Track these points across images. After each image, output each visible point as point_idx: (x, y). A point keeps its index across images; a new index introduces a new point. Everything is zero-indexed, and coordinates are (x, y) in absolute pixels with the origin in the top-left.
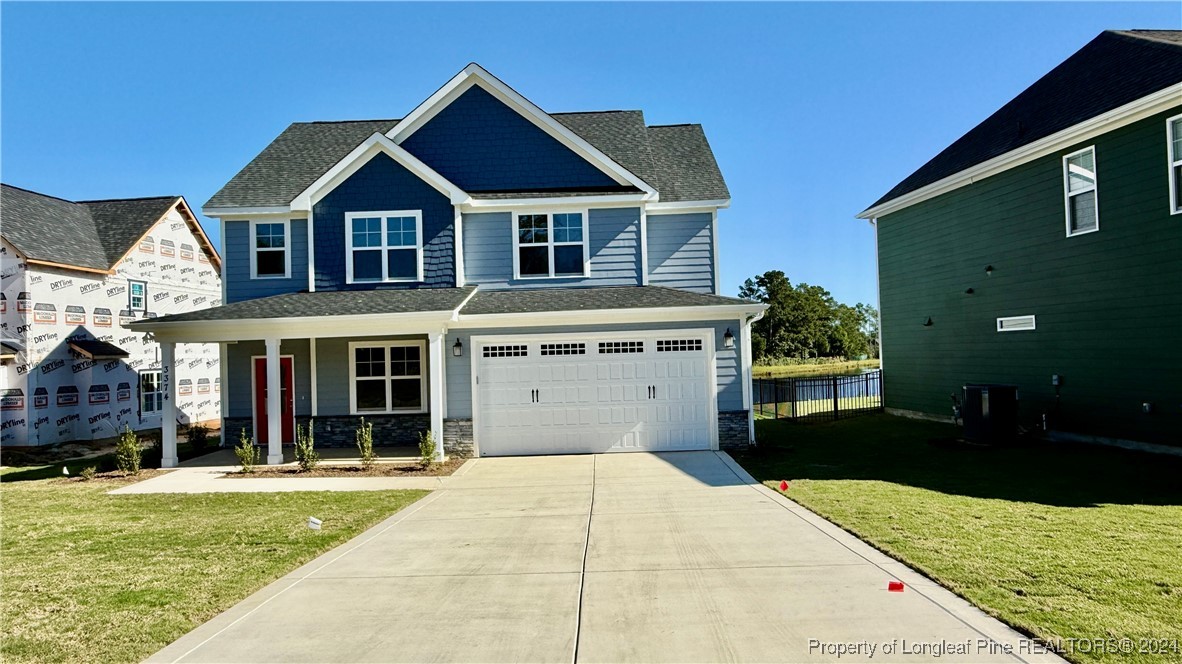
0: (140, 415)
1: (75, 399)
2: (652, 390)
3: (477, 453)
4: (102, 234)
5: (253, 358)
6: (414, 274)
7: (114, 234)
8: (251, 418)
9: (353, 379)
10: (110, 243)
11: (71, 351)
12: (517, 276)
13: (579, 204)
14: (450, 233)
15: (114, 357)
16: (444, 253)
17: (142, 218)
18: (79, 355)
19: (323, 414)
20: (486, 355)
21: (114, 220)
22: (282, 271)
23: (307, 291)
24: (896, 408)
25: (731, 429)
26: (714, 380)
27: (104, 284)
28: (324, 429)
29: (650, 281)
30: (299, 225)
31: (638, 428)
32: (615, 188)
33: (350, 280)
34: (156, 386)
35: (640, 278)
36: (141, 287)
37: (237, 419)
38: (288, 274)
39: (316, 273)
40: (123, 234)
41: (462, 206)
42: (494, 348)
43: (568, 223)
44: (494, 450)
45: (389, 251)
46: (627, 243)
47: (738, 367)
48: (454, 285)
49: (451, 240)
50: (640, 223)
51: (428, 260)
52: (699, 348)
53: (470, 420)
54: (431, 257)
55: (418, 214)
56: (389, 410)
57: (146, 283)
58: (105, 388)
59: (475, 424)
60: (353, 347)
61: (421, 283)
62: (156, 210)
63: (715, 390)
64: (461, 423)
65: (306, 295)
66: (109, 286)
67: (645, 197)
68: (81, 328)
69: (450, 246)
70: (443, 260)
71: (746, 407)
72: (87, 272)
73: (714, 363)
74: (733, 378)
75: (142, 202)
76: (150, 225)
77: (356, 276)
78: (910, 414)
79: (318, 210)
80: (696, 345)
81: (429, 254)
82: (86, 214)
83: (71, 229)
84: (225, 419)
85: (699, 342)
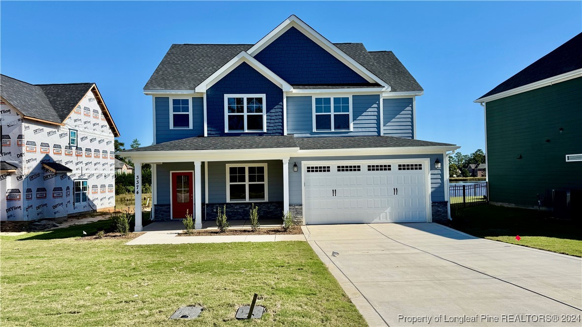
0: (74, 205)
1: (45, 195)
2: (396, 190)
3: (304, 223)
4: (53, 103)
5: (171, 172)
6: (262, 128)
7: (60, 103)
8: (170, 205)
9: (228, 184)
10: (58, 109)
11: (43, 168)
12: (314, 130)
13: (348, 93)
14: (281, 107)
15: (63, 172)
16: (278, 117)
17: (74, 95)
18: (47, 170)
19: (212, 202)
20: (308, 171)
21: (58, 96)
22: (188, 125)
23: (203, 136)
24: (497, 201)
25: (438, 211)
26: (430, 186)
27: (58, 131)
28: (213, 210)
29: (384, 134)
30: (198, 101)
31: (388, 210)
32: (365, 84)
33: (226, 131)
34: (81, 188)
35: (379, 132)
36: (75, 133)
37: (162, 205)
38: (191, 127)
39: (208, 127)
40: (65, 103)
41: (287, 92)
42: (313, 168)
43: (342, 103)
44: (312, 222)
45: (248, 116)
46: (372, 113)
47: (442, 179)
48: (282, 134)
49: (281, 111)
50: (379, 103)
51: (269, 121)
52: (420, 169)
53: (301, 205)
54: (271, 119)
55: (263, 96)
56: (247, 200)
57: (77, 131)
58: (60, 189)
59: (304, 207)
60: (228, 166)
61: (265, 133)
62: (81, 90)
63: (429, 191)
64: (296, 207)
65: (204, 138)
66: (61, 132)
67: (384, 89)
68: (47, 155)
69: (281, 114)
70: (277, 121)
71: (446, 200)
72: (50, 124)
73: (429, 176)
74: (439, 184)
75: (72, 86)
76: (80, 99)
77: (230, 129)
78: (506, 205)
79: (209, 93)
80: (419, 167)
81: (270, 118)
82: (39, 91)
83: (37, 100)
84: (155, 205)
85: (420, 165)
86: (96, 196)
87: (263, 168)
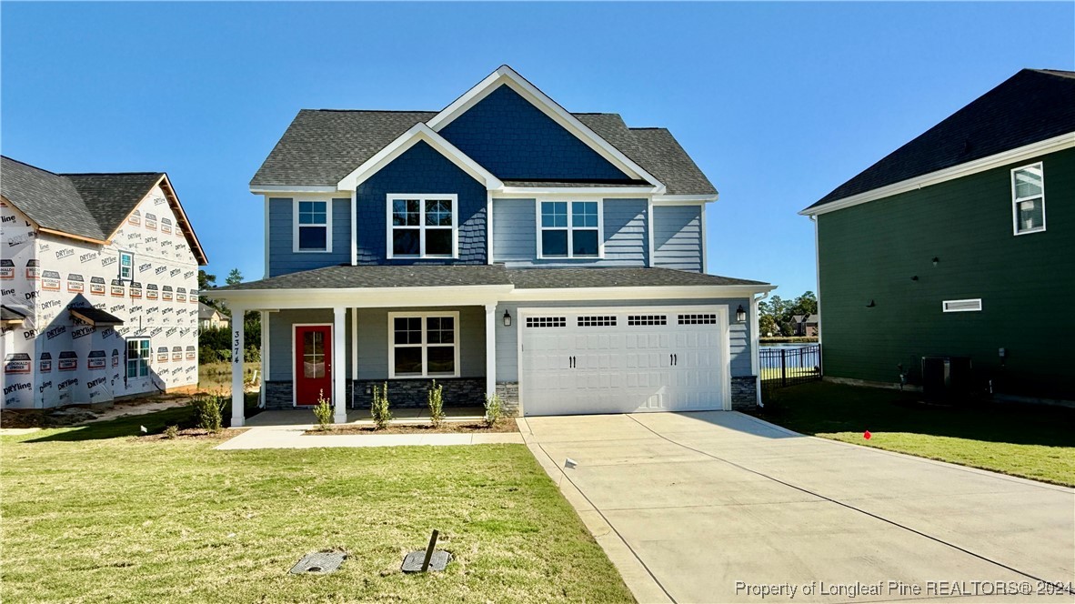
0: (126, 381)
1: (74, 364)
2: (674, 358)
3: (521, 414)
4: (91, 206)
5: (294, 325)
6: (450, 251)
7: (103, 207)
8: (291, 382)
9: (392, 346)
10: (101, 216)
11: (72, 317)
12: (540, 256)
13: (596, 194)
14: (483, 216)
15: (108, 324)
16: (477, 234)
17: (128, 192)
18: (79, 321)
19: (363, 378)
20: (529, 325)
21: (100, 194)
22: (324, 246)
23: (350, 265)
24: (836, 376)
25: (742, 392)
26: (728, 350)
27: (99, 254)
28: (365, 392)
29: (655, 264)
30: (342, 204)
31: (662, 391)
32: (625, 180)
33: (390, 256)
34: (139, 353)
35: (647, 260)
36: (129, 258)
37: (277, 383)
38: (329, 248)
39: (358, 249)
40: (112, 206)
41: (493, 192)
42: (536, 319)
43: (585, 211)
44: (535, 410)
45: (427, 230)
46: (636, 230)
47: (748, 339)
48: (485, 262)
49: (484, 222)
50: (647, 212)
51: (463, 239)
52: (714, 322)
53: (516, 383)
54: (465, 237)
55: (454, 198)
56: (425, 374)
57: (133, 254)
58: (102, 354)
59: (520, 386)
60: (392, 316)
61: (456, 260)
62: (142, 185)
63: (728, 358)
64: (508, 386)
65: (350, 268)
66: (104, 256)
67: (654, 190)
68: (80, 296)
69: (482, 227)
70: (476, 240)
71: (754, 373)
72: (86, 242)
73: (728, 335)
74: (743, 348)
75: (125, 177)
76: (139, 199)
77: (395, 252)
78: (850, 382)
79: (361, 191)
80: (711, 319)
81: (464, 234)
82: (67, 185)
83: (64, 201)
84: (267, 382)
85: (713, 316)
86: (164, 366)
87: (451, 319)
